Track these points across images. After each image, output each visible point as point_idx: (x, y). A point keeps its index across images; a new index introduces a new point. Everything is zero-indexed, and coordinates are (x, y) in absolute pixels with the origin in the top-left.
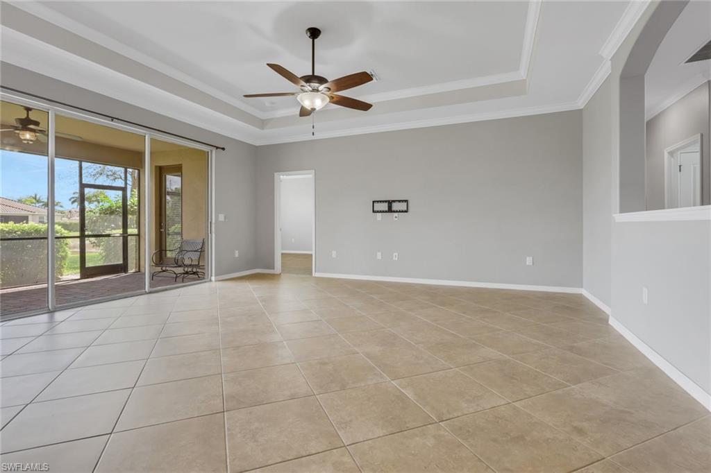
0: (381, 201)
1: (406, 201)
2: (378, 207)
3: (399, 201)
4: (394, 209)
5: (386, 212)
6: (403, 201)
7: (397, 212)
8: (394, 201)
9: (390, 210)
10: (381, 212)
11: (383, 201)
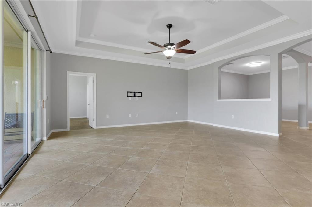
0: (131, 92)
1: (141, 93)
2: (130, 94)
3: (138, 92)
4: (136, 95)
5: (133, 97)
6: (140, 92)
7: (137, 97)
8: (136, 92)
9: (135, 96)
10: (131, 96)
11: (132, 92)
